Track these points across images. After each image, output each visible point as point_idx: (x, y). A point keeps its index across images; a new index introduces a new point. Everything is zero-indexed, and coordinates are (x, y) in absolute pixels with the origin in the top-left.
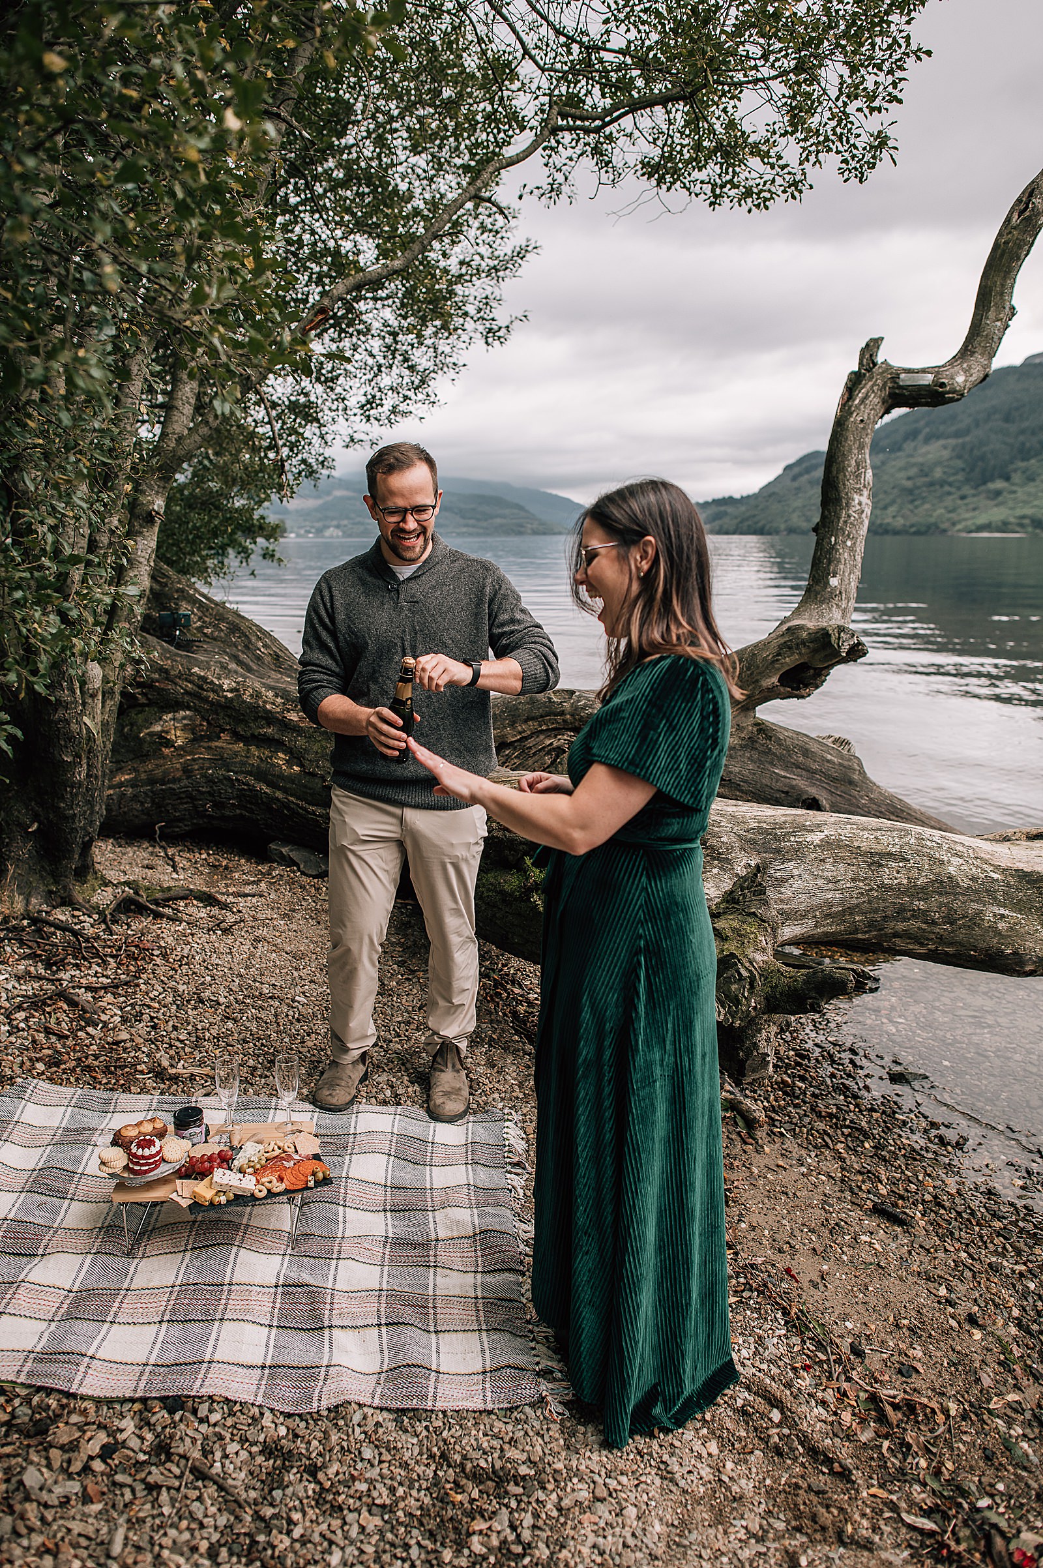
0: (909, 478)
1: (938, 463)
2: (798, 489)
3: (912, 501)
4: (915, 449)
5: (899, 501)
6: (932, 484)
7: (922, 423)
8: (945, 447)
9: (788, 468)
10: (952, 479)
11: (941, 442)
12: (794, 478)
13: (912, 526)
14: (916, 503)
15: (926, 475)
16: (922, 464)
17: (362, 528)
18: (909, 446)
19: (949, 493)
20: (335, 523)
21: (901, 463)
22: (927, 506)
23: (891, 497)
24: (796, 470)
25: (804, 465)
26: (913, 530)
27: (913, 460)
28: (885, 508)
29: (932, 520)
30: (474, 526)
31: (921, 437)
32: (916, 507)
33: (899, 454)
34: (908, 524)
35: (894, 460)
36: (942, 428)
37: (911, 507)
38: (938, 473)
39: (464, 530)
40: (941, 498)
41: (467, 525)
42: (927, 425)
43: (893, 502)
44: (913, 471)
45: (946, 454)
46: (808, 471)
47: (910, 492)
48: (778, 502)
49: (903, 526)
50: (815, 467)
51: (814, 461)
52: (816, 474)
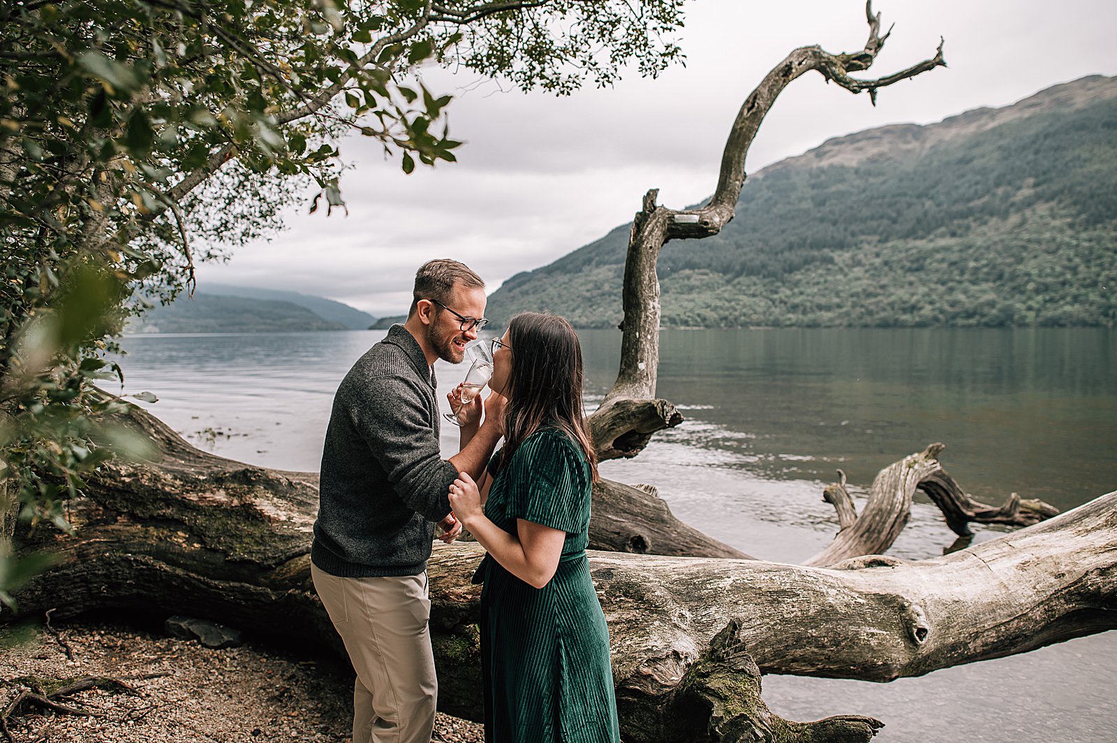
0: (588, 291)
1: (607, 280)
2: (513, 298)
3: (591, 306)
4: (590, 271)
5: (582, 305)
6: (603, 295)
7: (593, 254)
8: (610, 270)
9: (505, 283)
10: (615, 291)
11: (607, 267)
12: (510, 291)
13: (592, 323)
14: (594, 307)
15: (599, 289)
16: (596, 281)
17: (176, 326)
18: (586, 269)
19: (615, 301)
20: (153, 321)
21: (581, 280)
22: (601, 309)
23: (577, 303)
24: (511, 285)
25: (517, 281)
26: (593, 325)
27: (590, 278)
28: (573, 310)
29: (605, 319)
30: (270, 324)
31: (594, 263)
32: (594, 310)
33: (580, 274)
34: (590, 321)
35: (578, 278)
36: (607, 257)
37: (591, 310)
38: (606, 287)
39: (263, 327)
40: (610, 304)
41: (265, 324)
42: (597, 255)
43: (578, 307)
44: (590, 286)
45: (611, 274)
46: (519, 285)
47: (589, 300)
48: (501, 306)
49: (587, 322)
50: (524, 283)
51: (523, 279)
52: (525, 287)
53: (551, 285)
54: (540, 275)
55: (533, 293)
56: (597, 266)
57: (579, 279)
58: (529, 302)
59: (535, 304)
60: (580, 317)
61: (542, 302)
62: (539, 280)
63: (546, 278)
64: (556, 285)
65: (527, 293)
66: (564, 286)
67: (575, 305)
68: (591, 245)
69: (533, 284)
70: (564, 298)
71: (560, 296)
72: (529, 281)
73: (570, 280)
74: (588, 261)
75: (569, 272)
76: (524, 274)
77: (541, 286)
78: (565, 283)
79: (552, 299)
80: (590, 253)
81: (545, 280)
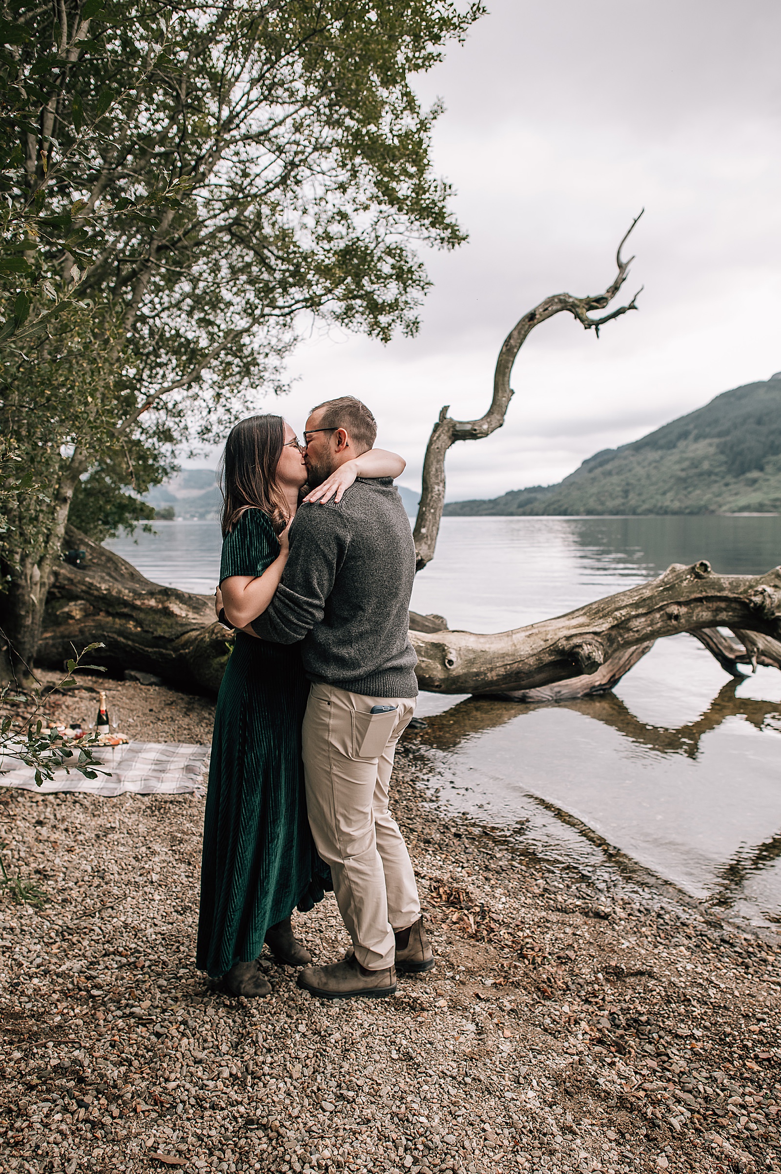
0: (683, 470)
1: (706, 457)
2: (594, 479)
3: (686, 488)
4: (687, 446)
5: (676, 488)
6: (701, 474)
8: (710, 445)
9: (585, 462)
10: (717, 470)
11: (708, 441)
12: (590, 471)
13: (686, 508)
14: (690, 489)
15: (696, 467)
16: (693, 459)
18: (682, 444)
19: (716, 482)
21: (675, 457)
22: (698, 492)
23: (669, 485)
24: (592, 464)
25: (598, 460)
26: (687, 511)
27: (685, 455)
28: (664, 493)
29: (702, 503)
31: (691, 437)
32: (690, 493)
33: (674, 450)
34: (683, 506)
35: (672, 455)
36: (707, 430)
37: (685, 492)
38: (706, 466)
40: (709, 485)
43: (670, 489)
44: (686, 464)
45: (712, 450)
46: (601, 464)
47: (684, 480)
48: (579, 489)
49: (680, 508)
50: (607, 462)
51: (606, 457)
52: (608, 467)
53: (639, 463)
54: (627, 453)
55: (618, 474)
56: (697, 439)
57: (674, 456)
58: (612, 484)
59: (619, 485)
60: (672, 501)
61: (628, 484)
62: (625, 458)
63: (633, 455)
64: (646, 463)
65: (609, 473)
66: (654, 465)
67: (666, 487)
68: (688, 415)
69: (617, 463)
70: (654, 479)
71: (648, 476)
72: (613, 459)
73: (662, 458)
74: (684, 435)
75: (661, 448)
76: (607, 452)
77: (626, 465)
78: (656, 461)
79: (639, 480)
80: (687, 424)
81: (632, 459)
